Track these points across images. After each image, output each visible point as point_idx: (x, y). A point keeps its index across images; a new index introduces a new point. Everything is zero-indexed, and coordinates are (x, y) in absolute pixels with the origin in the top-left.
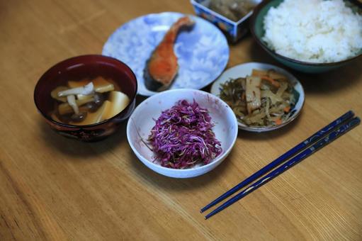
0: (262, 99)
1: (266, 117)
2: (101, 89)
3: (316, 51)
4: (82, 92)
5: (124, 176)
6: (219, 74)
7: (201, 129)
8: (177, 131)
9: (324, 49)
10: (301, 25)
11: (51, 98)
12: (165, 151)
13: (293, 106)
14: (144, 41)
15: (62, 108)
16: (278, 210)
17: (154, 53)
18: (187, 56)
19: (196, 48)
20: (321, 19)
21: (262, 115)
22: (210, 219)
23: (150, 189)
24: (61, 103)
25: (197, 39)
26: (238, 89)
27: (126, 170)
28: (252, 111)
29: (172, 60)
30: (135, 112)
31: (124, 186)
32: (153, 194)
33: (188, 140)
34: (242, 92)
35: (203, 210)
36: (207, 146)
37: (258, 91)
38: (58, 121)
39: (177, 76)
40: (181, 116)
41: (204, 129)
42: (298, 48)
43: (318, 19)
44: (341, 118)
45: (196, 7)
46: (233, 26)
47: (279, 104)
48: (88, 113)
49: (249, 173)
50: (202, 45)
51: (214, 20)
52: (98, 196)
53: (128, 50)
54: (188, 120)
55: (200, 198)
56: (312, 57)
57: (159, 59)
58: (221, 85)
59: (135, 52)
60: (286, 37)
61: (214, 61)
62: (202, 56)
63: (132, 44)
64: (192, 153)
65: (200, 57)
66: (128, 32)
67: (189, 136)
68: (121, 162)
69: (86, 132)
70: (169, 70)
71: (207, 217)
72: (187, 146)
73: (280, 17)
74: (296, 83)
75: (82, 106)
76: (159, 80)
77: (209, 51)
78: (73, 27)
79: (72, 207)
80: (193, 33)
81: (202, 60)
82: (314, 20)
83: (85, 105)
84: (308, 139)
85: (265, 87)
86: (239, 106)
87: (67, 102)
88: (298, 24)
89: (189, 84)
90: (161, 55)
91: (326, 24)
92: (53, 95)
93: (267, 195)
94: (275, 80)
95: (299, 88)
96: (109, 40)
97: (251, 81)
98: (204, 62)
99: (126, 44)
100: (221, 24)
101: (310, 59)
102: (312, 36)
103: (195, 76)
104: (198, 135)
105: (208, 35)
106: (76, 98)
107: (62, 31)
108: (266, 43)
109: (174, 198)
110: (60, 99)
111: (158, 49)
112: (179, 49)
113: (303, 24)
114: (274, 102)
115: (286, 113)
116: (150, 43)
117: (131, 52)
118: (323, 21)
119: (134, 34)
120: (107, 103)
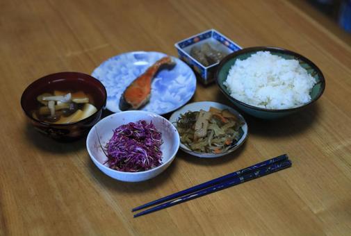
0: (208, 130)
1: (208, 145)
2: (77, 100)
3: (264, 99)
4: (61, 100)
5: (80, 173)
6: (181, 105)
7: (147, 144)
8: (126, 141)
9: (271, 99)
10: (255, 76)
11: (37, 100)
12: (114, 156)
13: (235, 141)
14: (130, 72)
15: (43, 110)
16: (197, 222)
17: (135, 81)
18: (162, 89)
19: (172, 84)
20: (273, 74)
21: (204, 144)
22: (137, 218)
23: (97, 186)
24: (43, 105)
25: (174, 77)
26: (191, 119)
27: (83, 169)
28: (198, 138)
29: (146, 89)
30: (99, 122)
31: (77, 180)
32: (98, 191)
33: (133, 150)
34: (194, 122)
35: (134, 210)
36: (149, 158)
37: (206, 124)
38: (36, 119)
39: (148, 102)
40: (133, 131)
41: (150, 144)
42: (250, 94)
43: (271, 72)
44: (275, 159)
45: (179, 50)
46: (203, 69)
47: (222, 136)
48: (62, 117)
49: (182, 188)
50: (177, 82)
51: (191, 63)
52: (54, 184)
53: (115, 76)
54: (139, 135)
55: (135, 200)
56: (261, 104)
57: (136, 86)
58: (181, 115)
59: (120, 79)
60: (243, 84)
61: (182, 96)
62: (174, 91)
63: (120, 73)
64: (135, 162)
65: (171, 92)
66: (118, 62)
67: (135, 147)
68: (81, 162)
69: (54, 130)
70: (140, 96)
71: (135, 216)
72: (132, 155)
73: (242, 67)
74: (243, 124)
75: (58, 110)
76: (129, 102)
77: (181, 87)
78: (78, 53)
79: (30, 189)
80: (172, 72)
81: (173, 94)
82: (267, 73)
83: (60, 110)
84: (241, 171)
85: (214, 121)
86: (188, 133)
87: (47, 105)
88: (253, 74)
89: (155, 110)
90: (139, 84)
91: (278, 78)
92: (39, 99)
93: (191, 208)
94: (225, 118)
95: (245, 128)
96: (101, 65)
97: (203, 114)
98: (174, 96)
99: (114, 72)
100: (195, 67)
101: (258, 105)
102: (263, 86)
103: (163, 106)
104: (144, 148)
105: (184, 75)
106: (56, 103)
107: (69, 54)
108: (226, 87)
109: (113, 196)
110: (43, 103)
111: (139, 80)
112: (158, 82)
113: (258, 75)
114: (217, 135)
115: (226, 146)
116: (135, 74)
117: (117, 79)
118: (276, 75)
119: (124, 65)
120: (80, 111)
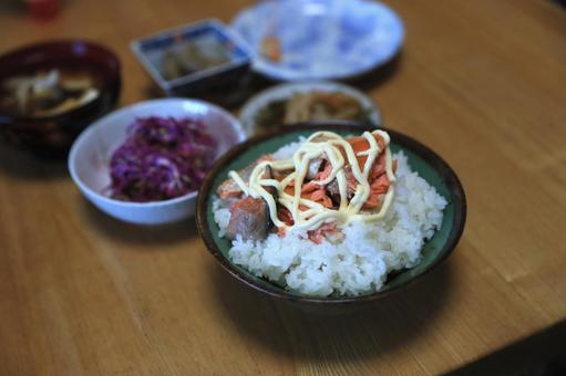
4: (44, 84)
33: (153, 165)
36: (181, 179)
54: (166, 137)
67: (156, 159)
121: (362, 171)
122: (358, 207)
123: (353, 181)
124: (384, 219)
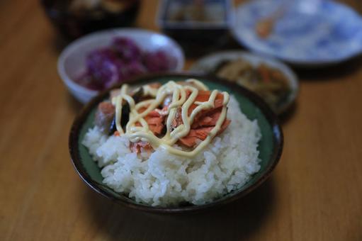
121: (189, 115)
122: (173, 140)
123: (179, 120)
124: (191, 158)
